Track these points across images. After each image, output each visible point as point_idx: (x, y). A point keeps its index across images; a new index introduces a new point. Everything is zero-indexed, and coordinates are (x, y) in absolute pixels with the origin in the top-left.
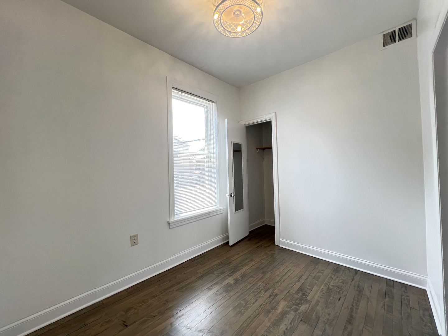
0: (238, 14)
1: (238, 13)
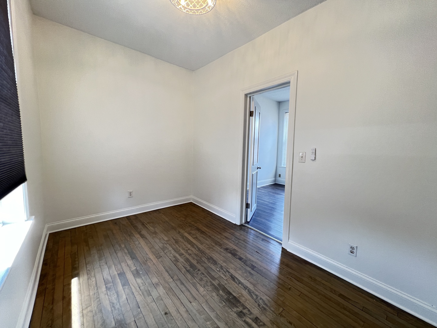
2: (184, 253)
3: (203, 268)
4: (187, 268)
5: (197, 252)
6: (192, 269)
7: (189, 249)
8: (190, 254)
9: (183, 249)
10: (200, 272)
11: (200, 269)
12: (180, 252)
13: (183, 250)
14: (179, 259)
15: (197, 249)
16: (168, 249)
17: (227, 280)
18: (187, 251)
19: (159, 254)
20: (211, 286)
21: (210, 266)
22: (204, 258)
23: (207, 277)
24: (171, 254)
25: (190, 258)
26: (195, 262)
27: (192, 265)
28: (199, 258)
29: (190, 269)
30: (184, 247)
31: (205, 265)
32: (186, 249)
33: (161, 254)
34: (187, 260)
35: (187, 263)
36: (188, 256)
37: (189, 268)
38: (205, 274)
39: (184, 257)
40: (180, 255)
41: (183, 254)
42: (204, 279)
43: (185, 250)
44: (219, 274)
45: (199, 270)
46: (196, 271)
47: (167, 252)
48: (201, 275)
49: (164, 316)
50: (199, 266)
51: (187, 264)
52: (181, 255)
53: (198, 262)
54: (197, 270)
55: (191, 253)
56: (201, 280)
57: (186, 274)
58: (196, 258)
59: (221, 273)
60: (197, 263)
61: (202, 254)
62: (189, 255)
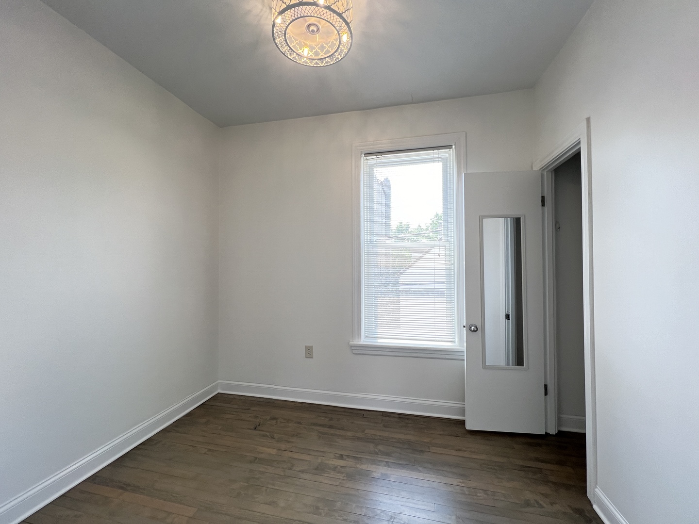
0: (313, 31)
1: (315, 29)
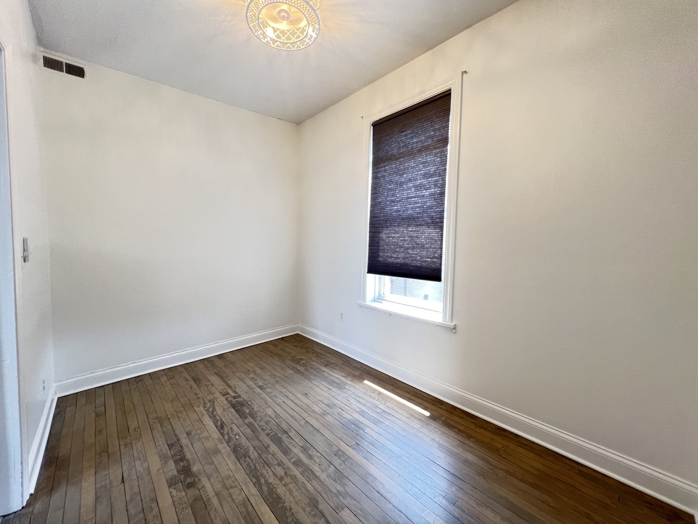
2: (291, 466)
3: (260, 438)
4: (287, 437)
5: (264, 472)
6: (279, 435)
7: (281, 479)
8: (279, 464)
9: (294, 478)
10: (267, 431)
11: (266, 436)
12: (300, 469)
13: (295, 476)
14: (302, 452)
15: (263, 481)
16: (329, 476)
17: (232, 423)
18: (286, 473)
19: (344, 461)
20: (257, 417)
21: (247, 441)
22: (252, 457)
23: (259, 426)
24: (318, 462)
25: (280, 455)
26: (273, 448)
27: (278, 441)
28: (263, 456)
29: (281, 436)
30: (291, 486)
31: (256, 443)
32: (288, 480)
33: (338, 461)
34: (286, 451)
35: (287, 446)
36: (285, 460)
37: (284, 437)
38: (260, 430)
39: (291, 458)
40: (300, 461)
41: (295, 464)
42: (263, 423)
43: (291, 476)
44: (238, 430)
45: (268, 435)
46: (274, 433)
47: (329, 466)
48: (266, 427)
49: (307, 393)
50: (267, 440)
51: (287, 443)
52: (298, 463)
53: (266, 448)
54: (271, 434)
55: (277, 467)
56: (267, 423)
57: (289, 428)
58: (270, 457)
59: (235, 432)
60: (269, 446)
61: (255, 467)
62: (283, 463)
